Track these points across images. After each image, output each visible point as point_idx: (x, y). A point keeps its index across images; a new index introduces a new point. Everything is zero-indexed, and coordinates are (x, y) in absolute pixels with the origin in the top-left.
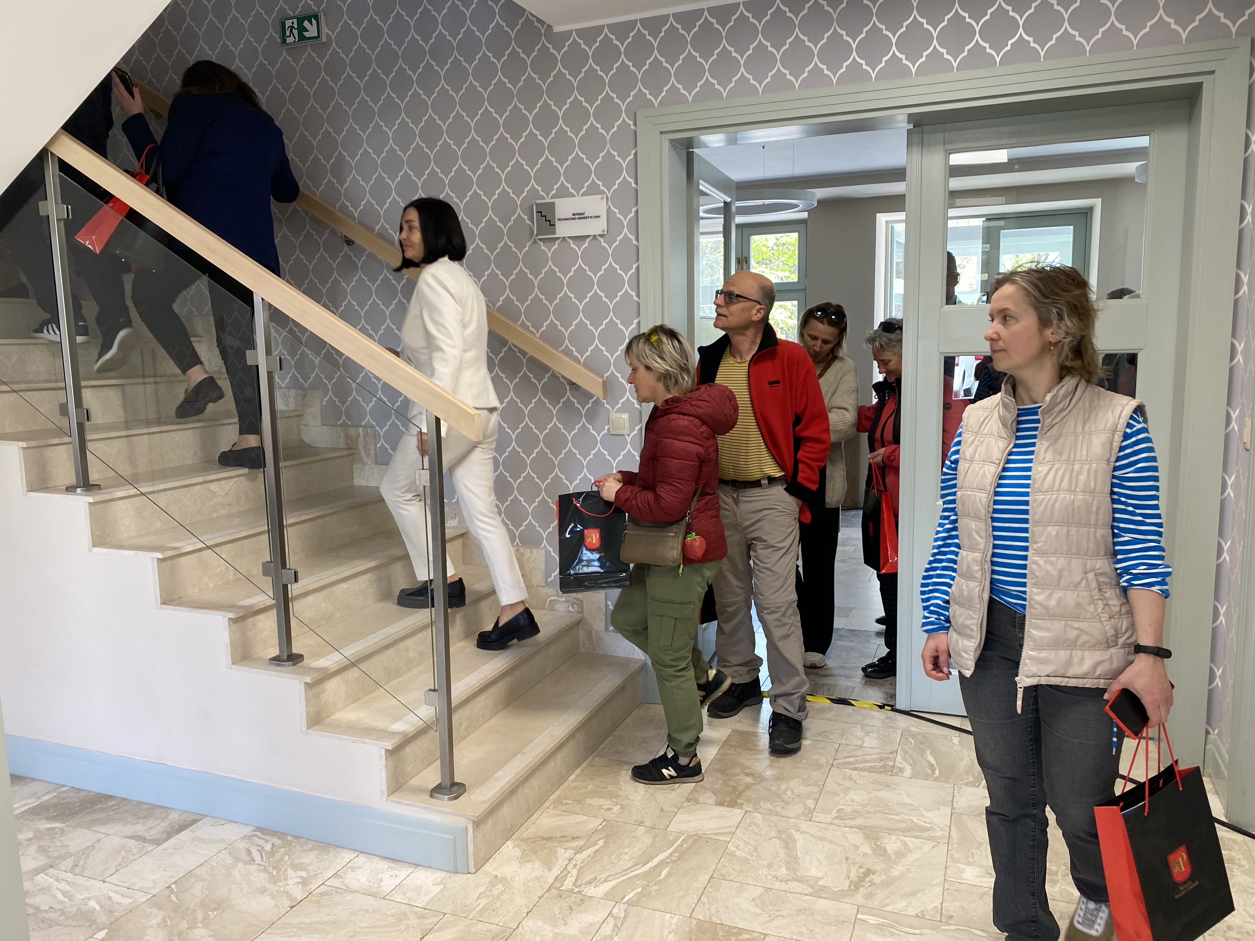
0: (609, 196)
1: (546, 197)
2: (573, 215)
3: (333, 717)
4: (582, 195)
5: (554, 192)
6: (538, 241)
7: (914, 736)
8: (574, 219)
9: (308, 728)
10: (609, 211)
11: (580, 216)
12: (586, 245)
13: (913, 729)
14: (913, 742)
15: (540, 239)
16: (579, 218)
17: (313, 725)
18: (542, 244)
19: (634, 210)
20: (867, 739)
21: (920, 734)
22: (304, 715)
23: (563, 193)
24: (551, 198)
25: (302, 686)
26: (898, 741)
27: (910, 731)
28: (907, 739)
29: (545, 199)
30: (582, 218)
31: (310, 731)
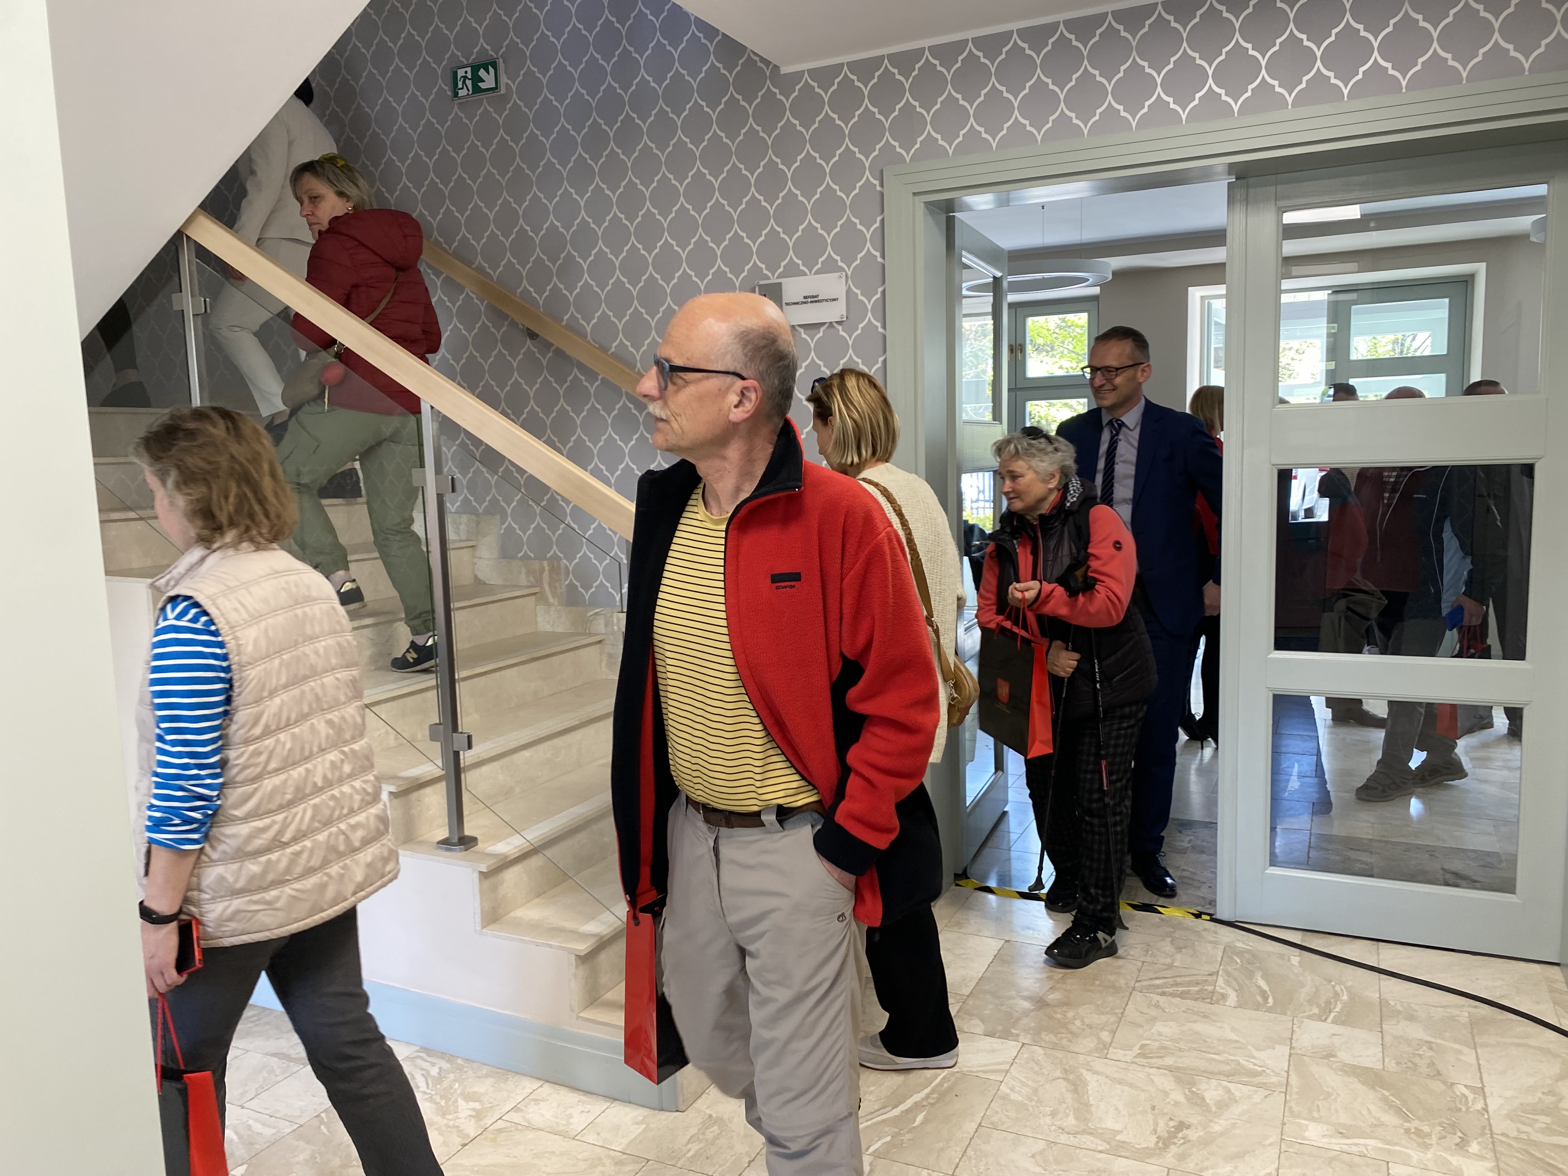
0: (849, 273)
1: (771, 277)
2: (805, 297)
3: (512, 914)
4: (816, 273)
5: (781, 270)
7: (1241, 953)
8: (805, 303)
9: (483, 927)
10: (849, 291)
11: (813, 299)
12: (821, 334)
13: (1240, 945)
14: (1239, 961)
16: (812, 302)
17: (488, 924)
19: (880, 290)
20: (1178, 956)
21: (1248, 951)
22: (479, 910)
23: (792, 271)
24: (778, 277)
25: (476, 876)
26: (1219, 959)
27: (1235, 947)
28: (1231, 958)
29: (769, 278)
30: (816, 302)
31: (484, 930)
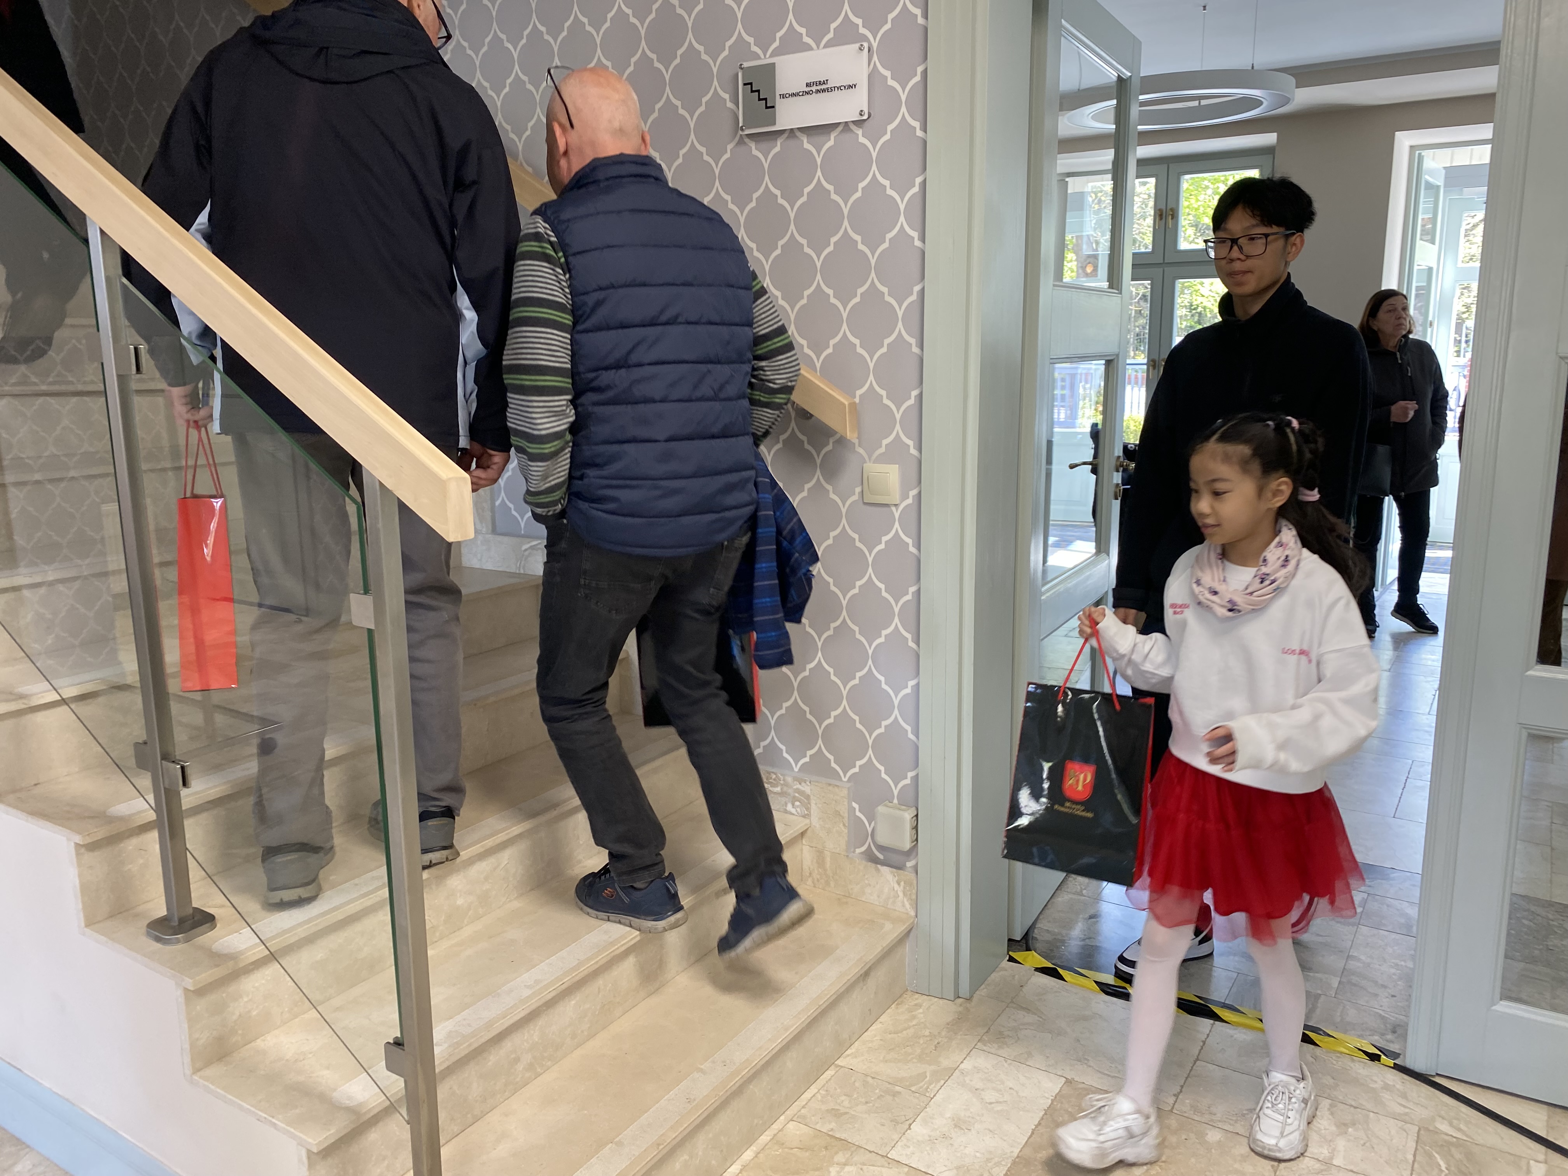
0: (875, 45)
1: (762, 57)
2: (808, 85)
3: (259, 1043)
4: (825, 47)
5: (776, 44)
6: (747, 140)
8: (807, 93)
9: (196, 1071)
10: (873, 76)
11: (819, 87)
12: (831, 143)
15: (748, 136)
16: (818, 91)
17: (208, 1063)
18: (753, 145)
19: (920, 69)
22: (187, 1046)
23: (793, 46)
24: (771, 56)
25: (180, 992)
29: (759, 58)
30: (824, 91)
31: (195, 1077)
